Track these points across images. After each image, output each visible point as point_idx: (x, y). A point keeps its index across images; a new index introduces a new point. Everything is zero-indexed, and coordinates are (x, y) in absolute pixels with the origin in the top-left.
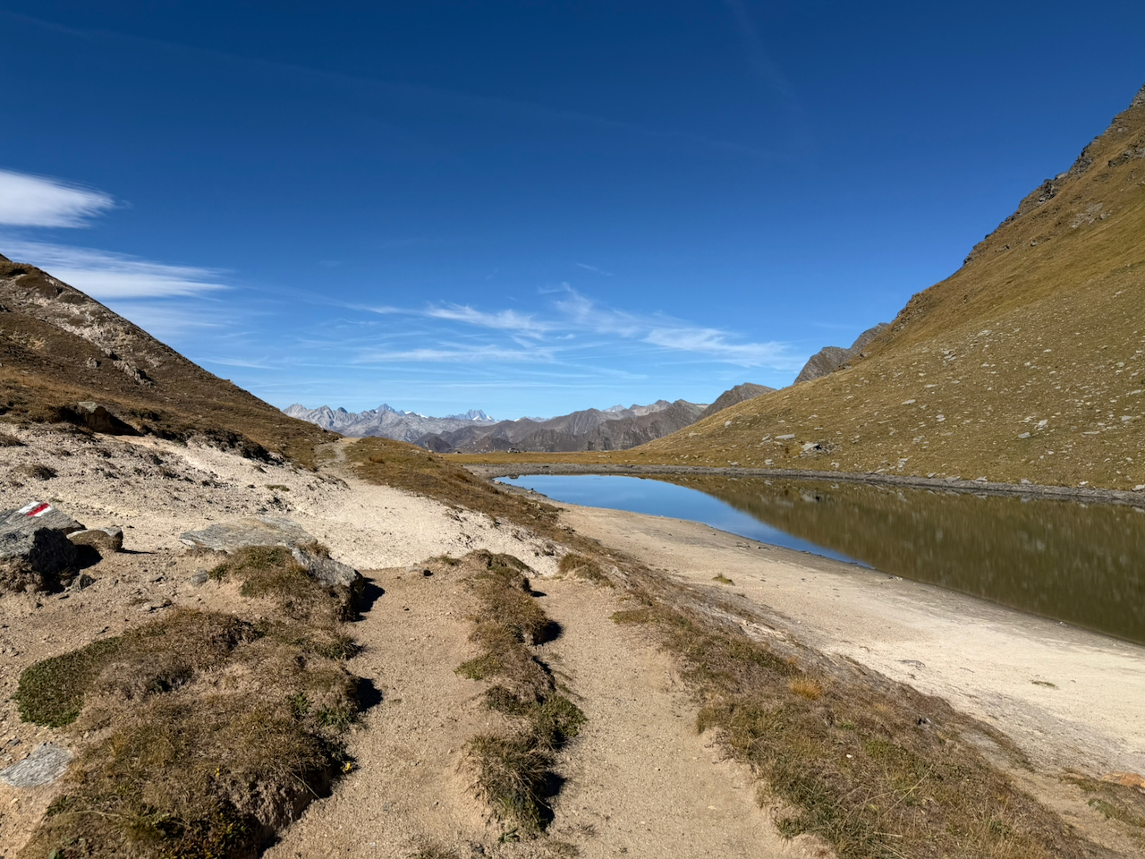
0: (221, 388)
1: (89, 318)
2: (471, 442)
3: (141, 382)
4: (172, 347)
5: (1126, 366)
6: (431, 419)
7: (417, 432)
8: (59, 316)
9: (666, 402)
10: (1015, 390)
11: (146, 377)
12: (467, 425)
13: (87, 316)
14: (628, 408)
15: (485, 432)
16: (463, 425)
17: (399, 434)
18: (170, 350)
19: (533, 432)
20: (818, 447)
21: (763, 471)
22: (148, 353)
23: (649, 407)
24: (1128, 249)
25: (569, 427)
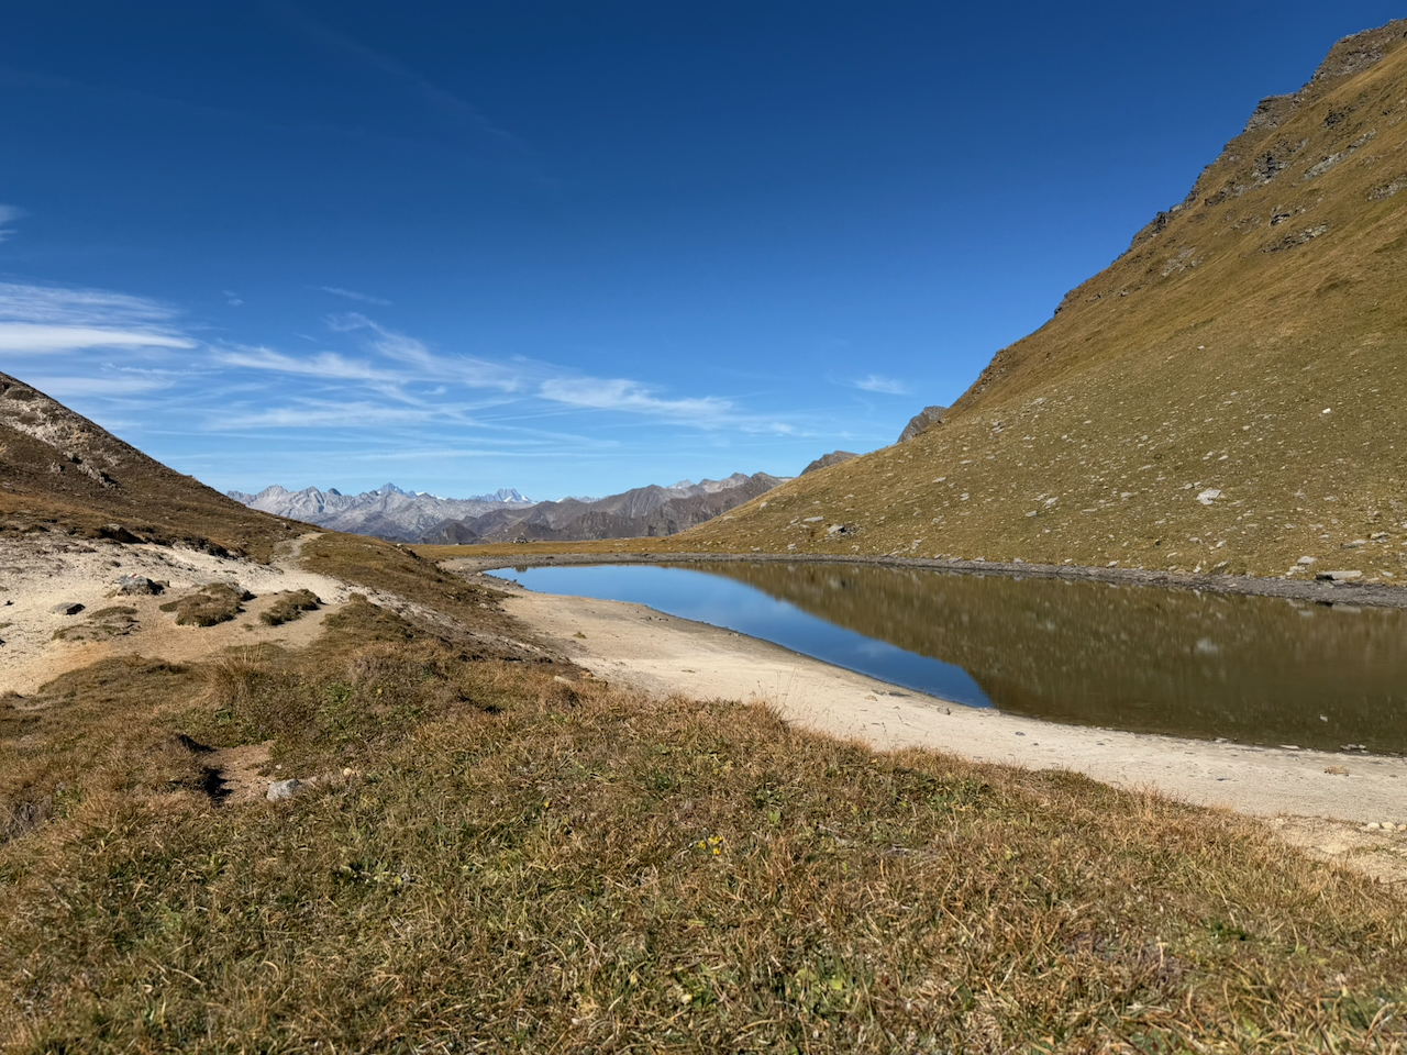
0: (184, 485)
1: (42, 415)
2: (502, 529)
3: (106, 485)
4: (130, 444)
5: (1149, 438)
6: (450, 501)
7: (433, 518)
8: (9, 414)
9: (743, 475)
10: (1043, 466)
11: (110, 480)
12: (496, 508)
13: (38, 412)
14: (697, 484)
15: (519, 516)
16: (491, 508)
17: (409, 522)
18: (127, 447)
19: (580, 515)
20: (842, 530)
21: (783, 556)
22: (105, 451)
23: (722, 483)
24: (1206, 304)
25: (625, 508)
